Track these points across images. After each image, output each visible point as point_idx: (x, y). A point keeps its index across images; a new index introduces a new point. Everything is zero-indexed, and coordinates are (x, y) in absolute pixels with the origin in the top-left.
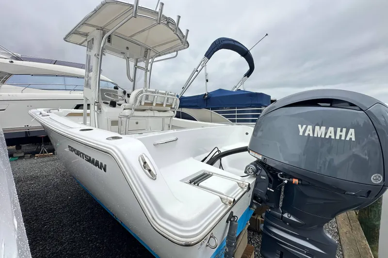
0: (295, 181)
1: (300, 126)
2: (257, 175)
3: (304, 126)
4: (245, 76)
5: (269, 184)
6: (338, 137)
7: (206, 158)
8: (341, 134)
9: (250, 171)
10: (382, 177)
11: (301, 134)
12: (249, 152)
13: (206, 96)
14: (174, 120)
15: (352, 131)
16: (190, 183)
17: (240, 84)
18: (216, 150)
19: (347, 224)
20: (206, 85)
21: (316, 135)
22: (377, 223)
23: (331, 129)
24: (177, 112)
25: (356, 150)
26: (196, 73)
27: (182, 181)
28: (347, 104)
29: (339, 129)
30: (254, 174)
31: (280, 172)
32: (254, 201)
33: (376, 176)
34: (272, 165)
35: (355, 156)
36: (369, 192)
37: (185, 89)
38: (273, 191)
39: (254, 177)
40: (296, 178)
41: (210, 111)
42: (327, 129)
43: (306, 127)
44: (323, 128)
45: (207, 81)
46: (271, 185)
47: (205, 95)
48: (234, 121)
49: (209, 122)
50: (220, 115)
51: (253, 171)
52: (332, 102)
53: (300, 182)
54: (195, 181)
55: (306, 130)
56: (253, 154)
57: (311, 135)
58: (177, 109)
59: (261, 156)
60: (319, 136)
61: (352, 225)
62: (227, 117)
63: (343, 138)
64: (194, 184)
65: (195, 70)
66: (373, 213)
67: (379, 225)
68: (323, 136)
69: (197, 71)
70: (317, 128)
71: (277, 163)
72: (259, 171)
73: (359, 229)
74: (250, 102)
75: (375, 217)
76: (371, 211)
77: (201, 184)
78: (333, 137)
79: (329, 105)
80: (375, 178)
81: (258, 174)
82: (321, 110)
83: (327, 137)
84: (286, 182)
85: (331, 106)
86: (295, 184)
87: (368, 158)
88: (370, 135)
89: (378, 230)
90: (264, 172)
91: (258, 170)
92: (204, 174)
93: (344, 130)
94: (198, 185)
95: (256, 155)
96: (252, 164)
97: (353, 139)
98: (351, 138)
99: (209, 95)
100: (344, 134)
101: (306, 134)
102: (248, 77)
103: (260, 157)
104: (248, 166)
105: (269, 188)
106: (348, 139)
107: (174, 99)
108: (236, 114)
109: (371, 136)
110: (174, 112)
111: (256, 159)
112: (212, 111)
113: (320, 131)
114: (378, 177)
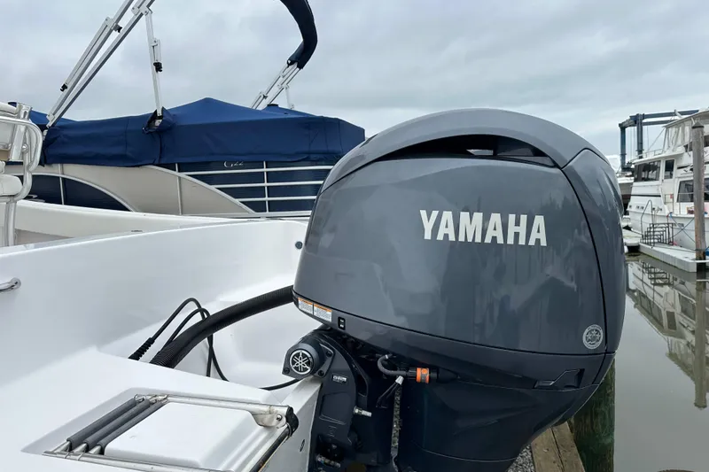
0: (422, 374)
1: (423, 213)
2: (321, 373)
3: (435, 214)
4: (291, 62)
5: (358, 396)
6: (510, 241)
7: (150, 342)
8: (518, 229)
9: (301, 363)
10: (601, 331)
11: (428, 236)
12: (297, 304)
13: (158, 122)
14: (23, 208)
15: (539, 220)
16: (71, 448)
17: (276, 89)
18: (192, 307)
19: (554, 459)
20: (155, 81)
21: (462, 238)
22: (609, 441)
23: (496, 218)
24: (35, 178)
25: (553, 270)
26: (115, 35)
27: (31, 449)
28: (529, 151)
29: (512, 218)
30: (312, 373)
31: (384, 352)
32: (320, 459)
33: (590, 331)
34: (363, 336)
35: (553, 285)
36: (581, 373)
37: (71, 90)
38: (369, 414)
39: (314, 381)
40: (423, 366)
41: (176, 173)
42: (486, 219)
43: (439, 218)
44: (478, 216)
45: (158, 67)
46: (364, 397)
47: (154, 116)
48: (258, 207)
49: (178, 214)
50: (213, 187)
51: (308, 364)
52: (497, 145)
53: (434, 375)
54: (90, 439)
55: (440, 225)
56: (308, 306)
57: (452, 238)
58: (34, 167)
59: (329, 313)
60: (470, 240)
61: (563, 459)
62: (235, 193)
63: (522, 241)
64: (87, 449)
65: (111, 25)
66: (600, 417)
67: (612, 444)
68: (478, 239)
69: (119, 29)
70: (464, 216)
71: (379, 328)
72: (329, 360)
73: (577, 465)
74: (305, 148)
75: (604, 426)
76: (596, 415)
77: (114, 446)
78: (500, 241)
79: (490, 152)
80: (589, 336)
81: (324, 369)
82: (473, 167)
83: (488, 240)
84: (399, 380)
85: (494, 157)
86: (422, 383)
87: (576, 287)
88: (576, 231)
89: (611, 456)
90: (341, 362)
91: (322, 356)
92: (133, 404)
93: (524, 218)
94: (102, 452)
95: (318, 311)
96: (305, 340)
97: (544, 243)
98: (538, 241)
99: (167, 117)
100: (522, 229)
101: (440, 237)
102: (301, 66)
103: (328, 316)
104: (295, 348)
105: (359, 406)
106: (532, 242)
107: (14, 126)
108: (266, 184)
109: (580, 233)
110: (21, 178)
111: (318, 325)
112: (183, 175)
113: (471, 226)
114: (594, 332)
